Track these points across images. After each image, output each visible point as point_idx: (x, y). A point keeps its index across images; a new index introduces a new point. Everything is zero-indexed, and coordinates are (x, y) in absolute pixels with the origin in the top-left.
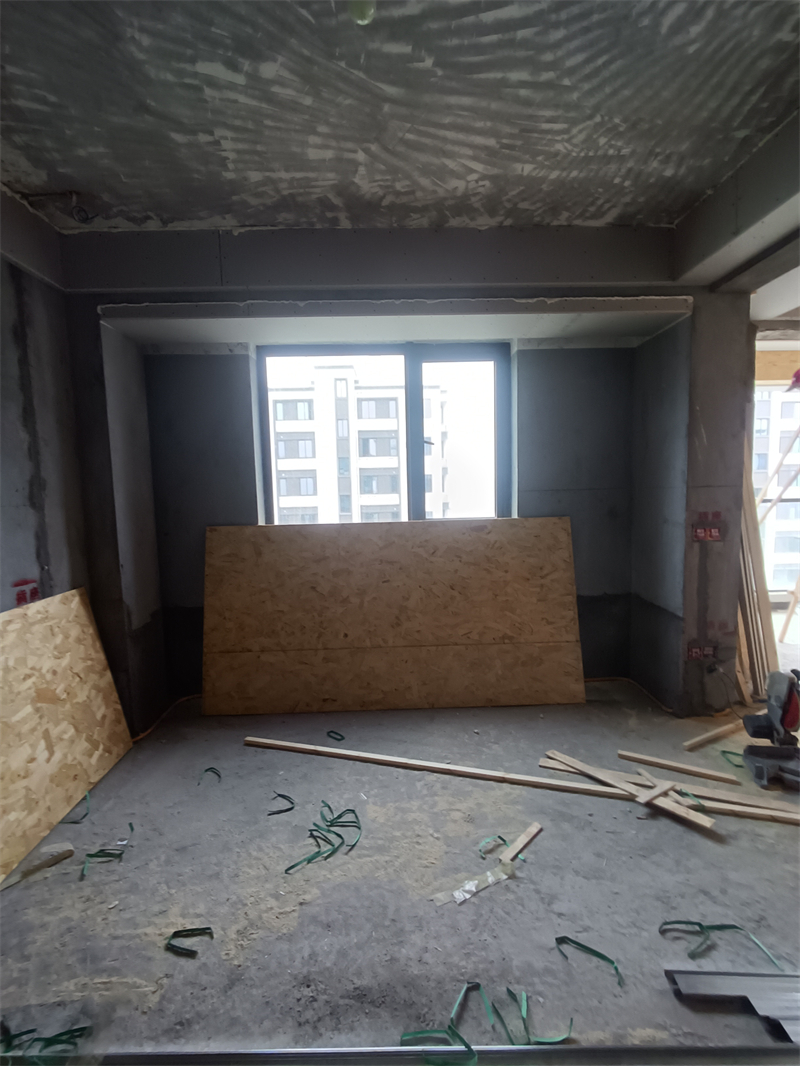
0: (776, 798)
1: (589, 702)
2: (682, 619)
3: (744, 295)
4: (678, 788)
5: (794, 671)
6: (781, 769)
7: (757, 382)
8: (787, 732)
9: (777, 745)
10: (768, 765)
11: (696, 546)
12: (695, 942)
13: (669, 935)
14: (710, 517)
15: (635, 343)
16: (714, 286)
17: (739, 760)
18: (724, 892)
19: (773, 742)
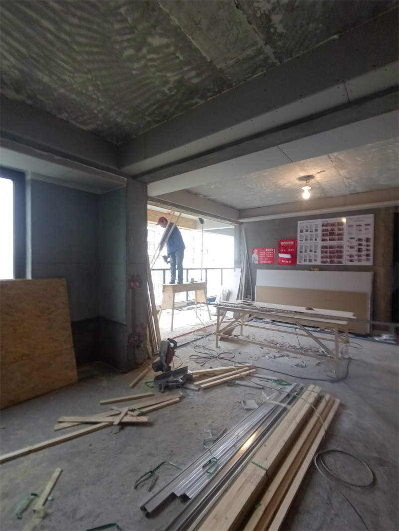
0: (168, 395)
1: (80, 380)
2: (126, 325)
3: (145, 185)
4: (131, 409)
5: (168, 339)
6: (168, 382)
7: (148, 222)
8: (168, 365)
9: (165, 372)
10: (163, 382)
11: (131, 290)
12: (150, 482)
13: (139, 487)
14: (136, 277)
15: (99, 192)
16: (135, 177)
17: (152, 384)
18: (157, 449)
19: (163, 372)
